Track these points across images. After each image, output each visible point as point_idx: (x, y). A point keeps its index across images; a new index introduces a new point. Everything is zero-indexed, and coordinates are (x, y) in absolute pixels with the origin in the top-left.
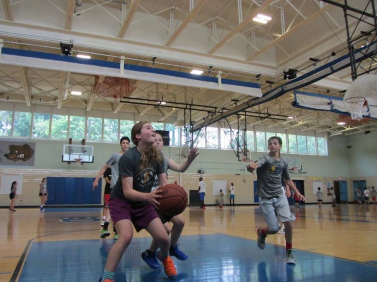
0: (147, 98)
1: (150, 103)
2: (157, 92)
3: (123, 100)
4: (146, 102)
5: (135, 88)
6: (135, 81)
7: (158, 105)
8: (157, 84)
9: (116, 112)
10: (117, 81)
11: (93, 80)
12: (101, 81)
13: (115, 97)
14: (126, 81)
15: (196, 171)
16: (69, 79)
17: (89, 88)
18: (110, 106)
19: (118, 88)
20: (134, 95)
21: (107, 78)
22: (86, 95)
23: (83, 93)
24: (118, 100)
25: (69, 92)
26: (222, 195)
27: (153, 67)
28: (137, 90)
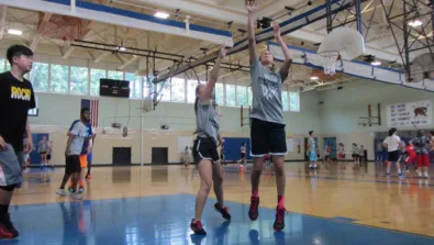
0: (103, 41)
1: (107, 48)
2: (115, 35)
3: (74, 43)
4: (102, 47)
5: (89, 30)
6: (89, 21)
7: (117, 51)
8: (115, 26)
9: (65, 57)
10: (67, 20)
11: (36, 18)
12: (46, 19)
13: (64, 39)
14: (78, 21)
15: (159, 126)
16: (5, 14)
17: (32, 27)
18: (58, 50)
19: (68, 29)
20: (87, 38)
21: (55, 15)
22: (28, 34)
23: (24, 32)
24: (69, 42)
25: (6, 31)
26: (187, 153)
27: (112, 6)
28: (91, 32)
